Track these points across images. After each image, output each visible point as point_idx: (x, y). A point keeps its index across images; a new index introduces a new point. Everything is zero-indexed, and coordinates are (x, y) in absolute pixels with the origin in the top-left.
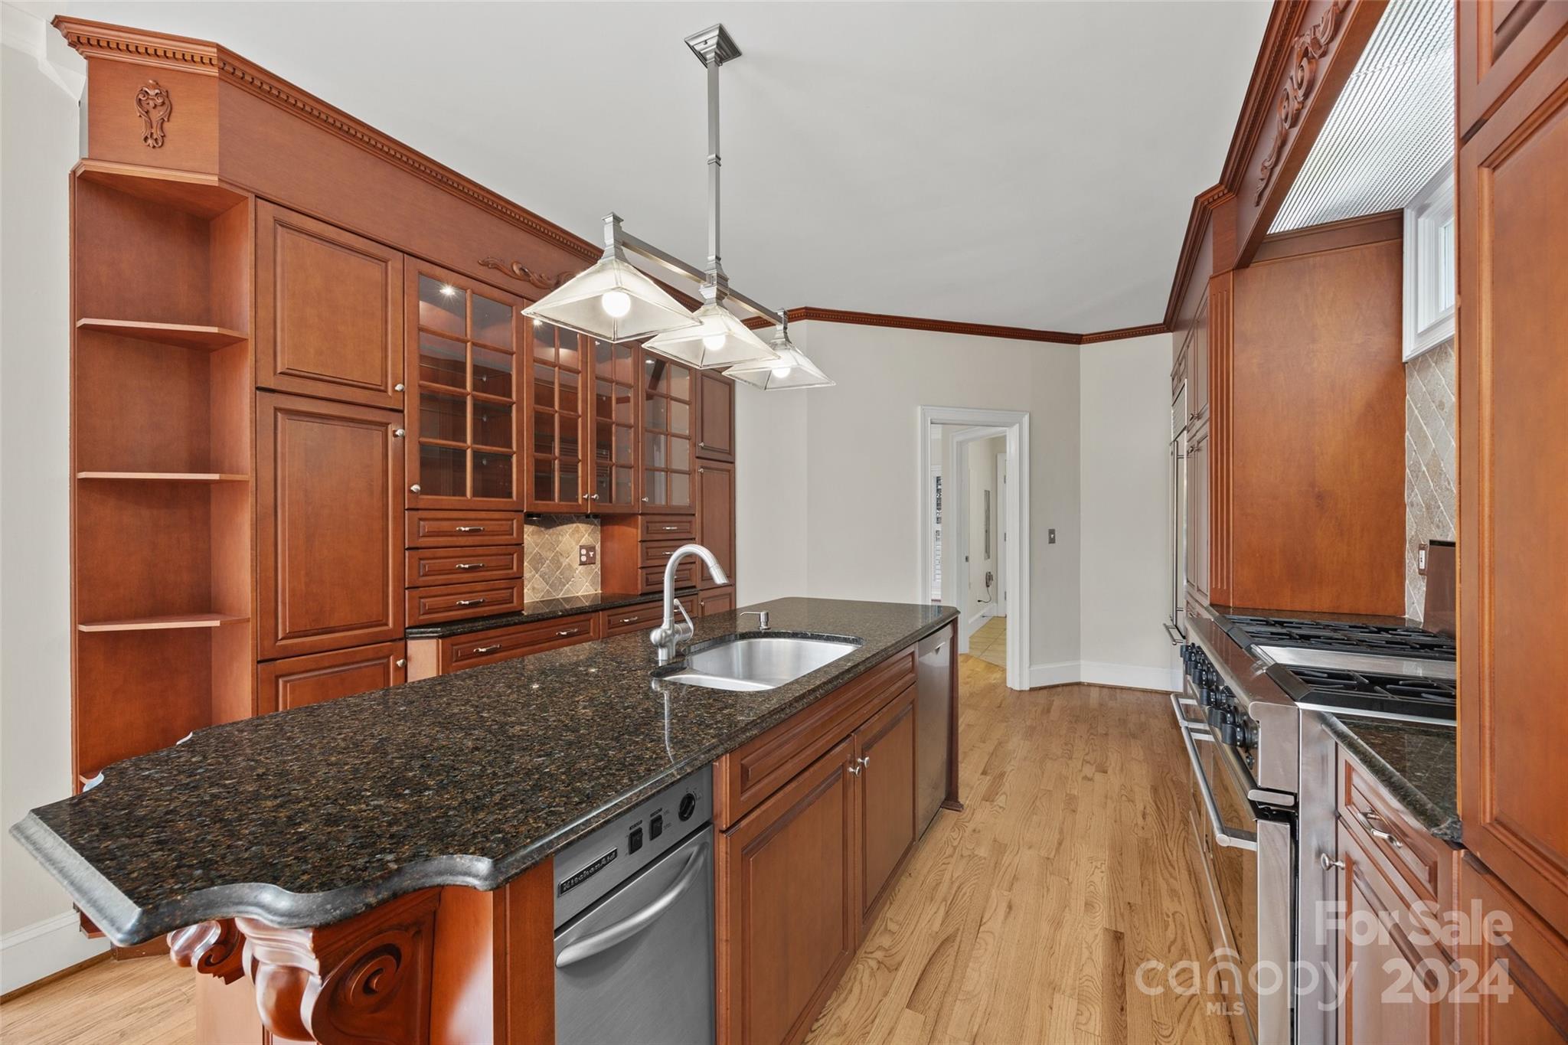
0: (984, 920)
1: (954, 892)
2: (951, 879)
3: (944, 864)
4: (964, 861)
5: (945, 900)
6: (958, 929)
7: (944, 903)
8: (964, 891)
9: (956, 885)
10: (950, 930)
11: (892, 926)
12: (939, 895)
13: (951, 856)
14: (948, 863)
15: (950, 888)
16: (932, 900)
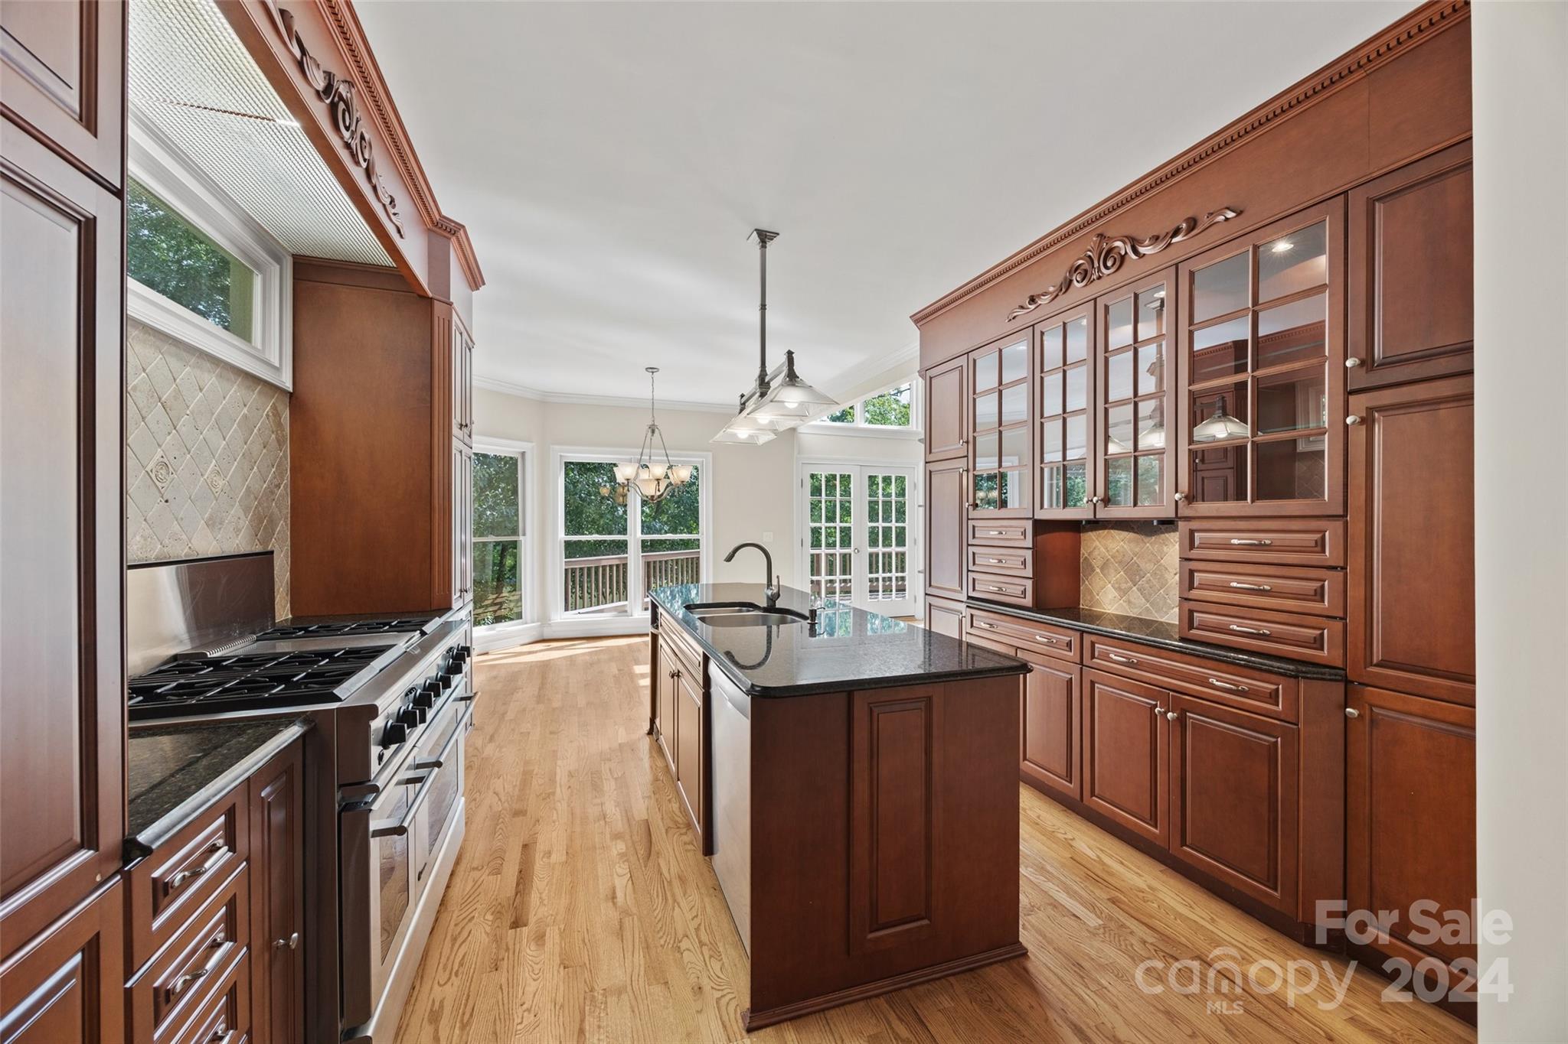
0: (630, 882)
1: (667, 892)
2: (678, 904)
3: (696, 916)
4: (680, 935)
5: (670, 882)
6: (645, 867)
7: (669, 880)
8: (660, 898)
9: (670, 901)
10: (650, 864)
11: (690, 847)
12: (676, 883)
13: (697, 929)
14: (693, 919)
15: (673, 895)
16: (679, 877)
